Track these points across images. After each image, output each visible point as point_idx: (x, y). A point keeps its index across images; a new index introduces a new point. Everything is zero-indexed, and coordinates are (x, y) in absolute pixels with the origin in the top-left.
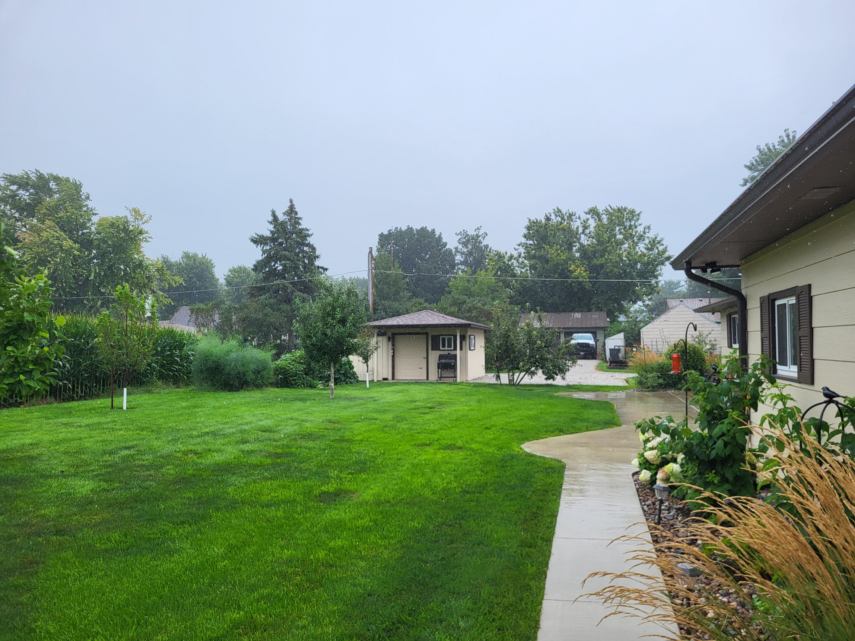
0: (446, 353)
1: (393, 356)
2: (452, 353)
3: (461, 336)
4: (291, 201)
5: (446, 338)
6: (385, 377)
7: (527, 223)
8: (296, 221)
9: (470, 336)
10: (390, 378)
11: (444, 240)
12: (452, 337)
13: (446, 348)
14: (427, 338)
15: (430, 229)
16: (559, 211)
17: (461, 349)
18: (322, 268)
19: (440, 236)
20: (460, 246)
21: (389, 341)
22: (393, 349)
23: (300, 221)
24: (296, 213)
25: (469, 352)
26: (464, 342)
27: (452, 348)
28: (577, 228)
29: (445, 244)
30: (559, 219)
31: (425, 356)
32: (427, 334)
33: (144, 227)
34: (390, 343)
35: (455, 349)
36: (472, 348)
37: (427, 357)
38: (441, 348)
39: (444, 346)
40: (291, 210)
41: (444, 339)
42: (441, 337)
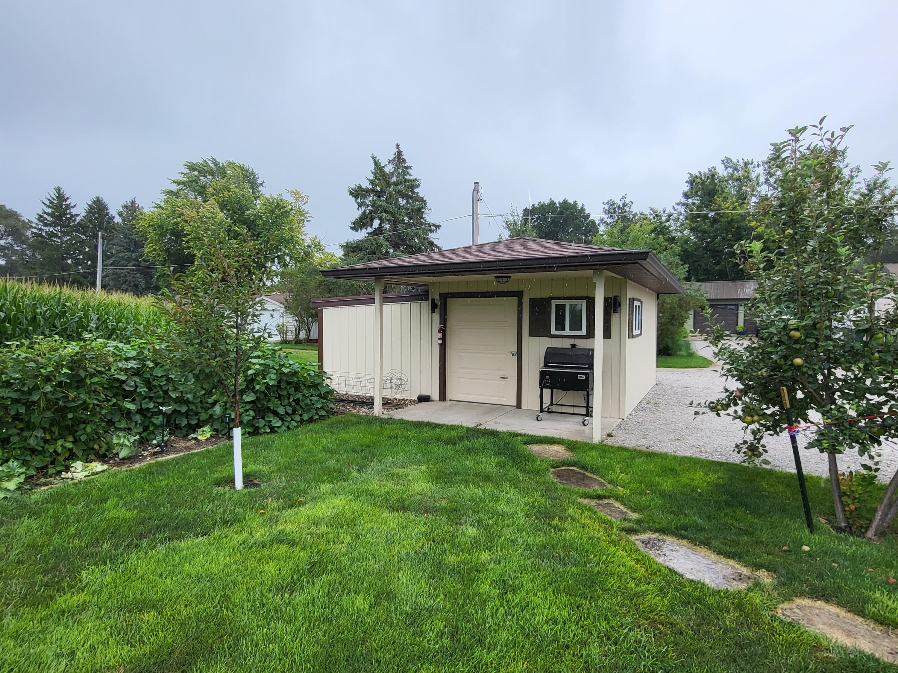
0: (566, 344)
1: (443, 348)
2: (582, 344)
3: (606, 300)
4: (398, 147)
5: (568, 304)
6: (425, 392)
7: (687, 178)
8: (405, 170)
9: (632, 300)
10: (436, 396)
11: (587, 212)
12: (584, 303)
13: (567, 331)
14: (520, 305)
15: (571, 201)
16: (729, 160)
17: (607, 334)
18: (434, 225)
19: (582, 208)
20: (605, 217)
21: (433, 311)
22: (443, 331)
23: (409, 170)
24: (405, 161)
25: (629, 341)
26: (615, 318)
27: (584, 332)
28: (757, 177)
29: (588, 217)
30: (730, 170)
31: (515, 349)
32: (519, 295)
33: (305, 208)
34: (437, 317)
35: (590, 334)
36: (636, 332)
37: (519, 354)
38: (554, 332)
39: (561, 325)
40: (399, 158)
41: (560, 309)
42: (554, 303)
